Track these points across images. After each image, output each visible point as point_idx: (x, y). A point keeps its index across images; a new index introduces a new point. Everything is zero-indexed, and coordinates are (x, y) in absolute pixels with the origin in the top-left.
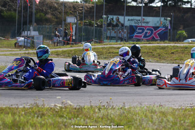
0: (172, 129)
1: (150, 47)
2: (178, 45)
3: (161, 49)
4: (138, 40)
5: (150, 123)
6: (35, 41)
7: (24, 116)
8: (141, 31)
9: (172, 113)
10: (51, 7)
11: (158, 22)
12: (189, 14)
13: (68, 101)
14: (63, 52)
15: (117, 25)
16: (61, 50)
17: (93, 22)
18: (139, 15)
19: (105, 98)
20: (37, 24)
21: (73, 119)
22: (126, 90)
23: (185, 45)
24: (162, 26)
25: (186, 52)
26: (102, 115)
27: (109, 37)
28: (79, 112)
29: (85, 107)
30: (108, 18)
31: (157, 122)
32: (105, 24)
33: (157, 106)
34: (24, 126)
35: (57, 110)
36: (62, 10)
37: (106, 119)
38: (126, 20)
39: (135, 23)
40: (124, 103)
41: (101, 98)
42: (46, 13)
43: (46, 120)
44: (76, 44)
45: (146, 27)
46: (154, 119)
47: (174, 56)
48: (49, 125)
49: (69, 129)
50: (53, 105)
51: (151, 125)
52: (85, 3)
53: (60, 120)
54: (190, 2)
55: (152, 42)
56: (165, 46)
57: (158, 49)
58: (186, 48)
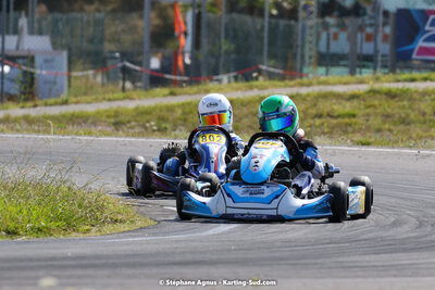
6: (40, 72)
14: (140, 112)
16: (131, 105)
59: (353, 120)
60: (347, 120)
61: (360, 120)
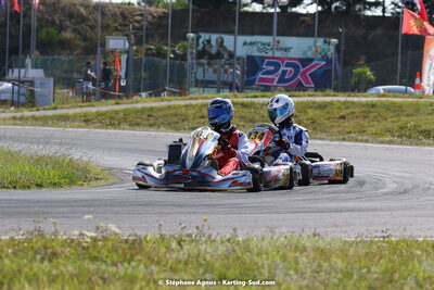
0: (340, 287)
2: (355, 99)
3: (316, 108)
4: (267, 89)
5: (292, 272)
6: (37, 90)
7: (12, 257)
8: (272, 68)
9: (342, 251)
10: (71, 16)
11: (310, 48)
12: (379, 32)
13: (110, 225)
14: (99, 114)
15: (218, 56)
16: (94, 110)
17: (165, 48)
18: (269, 33)
19: (193, 217)
20: (41, 53)
21: (121, 264)
22: (240, 201)
23: (370, 99)
24: (319, 56)
25: (373, 115)
26: (186, 256)
27: (202, 81)
28: (135, 249)
29: (148, 238)
30: (198, 38)
31: (309, 271)
32: (192, 53)
33: (309, 237)
34: (11, 279)
35: (85, 244)
36: (96, 21)
37: (195, 265)
38: (240, 45)
39: (259, 50)
40: (235, 230)
41: (183, 218)
42: (61, 28)
43: (62, 267)
44: (127, 97)
45: (283, 59)
46: (301, 265)
47: (346, 124)
48: (67, 277)
49: (111, 286)
50: (77, 233)
51: (295, 277)
52: (147, 8)
53: (92, 267)
54: (383, 4)
55: (296, 94)
56: (325, 102)
57: (310, 108)
58: (373, 106)
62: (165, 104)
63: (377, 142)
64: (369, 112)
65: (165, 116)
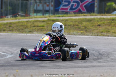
1: (76, 19)
2: (105, 17)
3: (87, 21)
47: (100, 29)
55: (78, 15)
56: (91, 18)
57: (84, 21)
58: (113, 20)
59: (44, 27)
60: (42, 27)
61: (45, 28)
62: (17, 21)
63: (113, 36)
64: (112, 23)
65: (17, 26)
